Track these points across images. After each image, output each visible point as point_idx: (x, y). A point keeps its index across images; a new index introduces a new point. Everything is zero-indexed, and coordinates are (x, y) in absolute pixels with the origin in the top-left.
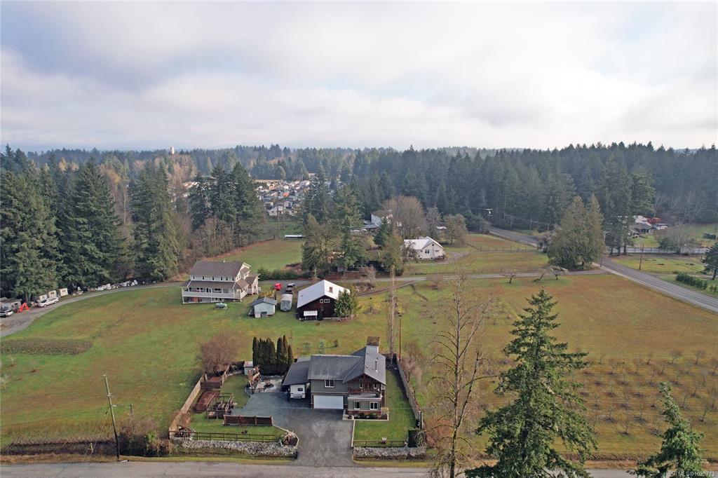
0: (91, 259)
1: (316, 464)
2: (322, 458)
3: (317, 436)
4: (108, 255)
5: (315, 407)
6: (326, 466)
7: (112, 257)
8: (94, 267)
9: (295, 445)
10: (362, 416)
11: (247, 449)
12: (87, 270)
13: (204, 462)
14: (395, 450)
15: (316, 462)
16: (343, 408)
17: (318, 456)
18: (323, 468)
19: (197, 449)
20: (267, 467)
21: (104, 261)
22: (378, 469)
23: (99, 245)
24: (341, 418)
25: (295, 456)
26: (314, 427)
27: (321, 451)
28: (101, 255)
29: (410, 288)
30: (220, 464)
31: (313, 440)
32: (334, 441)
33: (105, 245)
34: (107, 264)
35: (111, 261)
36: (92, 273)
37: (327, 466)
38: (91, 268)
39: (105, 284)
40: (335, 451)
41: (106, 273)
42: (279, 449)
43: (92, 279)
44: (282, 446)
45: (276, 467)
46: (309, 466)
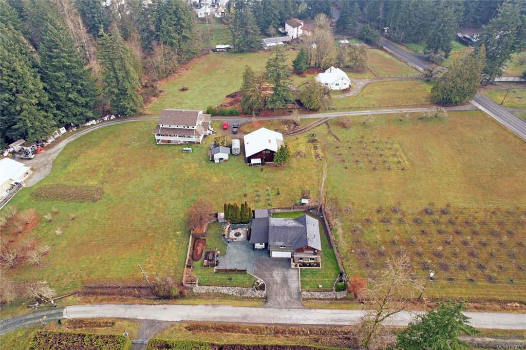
0: (76, 103)
1: (280, 307)
2: (283, 301)
3: (277, 282)
5: (273, 256)
7: (92, 100)
8: (80, 109)
9: (264, 290)
10: (304, 264)
12: (76, 113)
14: (327, 293)
15: (279, 304)
16: (291, 257)
17: (280, 300)
18: (284, 310)
19: (203, 293)
22: (318, 311)
24: (290, 266)
25: (266, 299)
26: (275, 274)
27: (282, 295)
28: (83, 100)
29: (325, 125)
31: (275, 285)
32: (289, 287)
34: (89, 106)
36: (80, 114)
37: (287, 308)
39: (91, 120)
40: (290, 294)
42: (254, 293)
43: (81, 119)
44: (256, 291)
46: (275, 308)
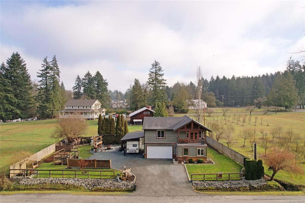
0: (11, 103)
1: (157, 194)
2: (162, 189)
3: (154, 174)
4: (20, 101)
5: (148, 157)
6: (167, 195)
7: (23, 103)
8: (12, 107)
9: (132, 181)
10: (191, 161)
11: (84, 185)
12: (7, 108)
13: (34, 194)
14: (234, 182)
15: (156, 192)
16: (172, 158)
17: (157, 188)
18: (165, 197)
19: (33, 185)
20: (102, 197)
21: (18, 105)
23: (16, 96)
24: (173, 163)
25: (133, 189)
26: (150, 169)
27: (160, 184)
28: (17, 101)
30: (52, 196)
31: (150, 177)
32: (171, 177)
33: (20, 96)
34: (20, 107)
35: (23, 105)
36: (10, 111)
37: (170, 196)
38: (10, 108)
39: (17, 118)
40: (173, 184)
41: (18, 112)
42: (116, 183)
43: (10, 115)
44: (120, 181)
45: (112, 197)
46: (149, 196)
